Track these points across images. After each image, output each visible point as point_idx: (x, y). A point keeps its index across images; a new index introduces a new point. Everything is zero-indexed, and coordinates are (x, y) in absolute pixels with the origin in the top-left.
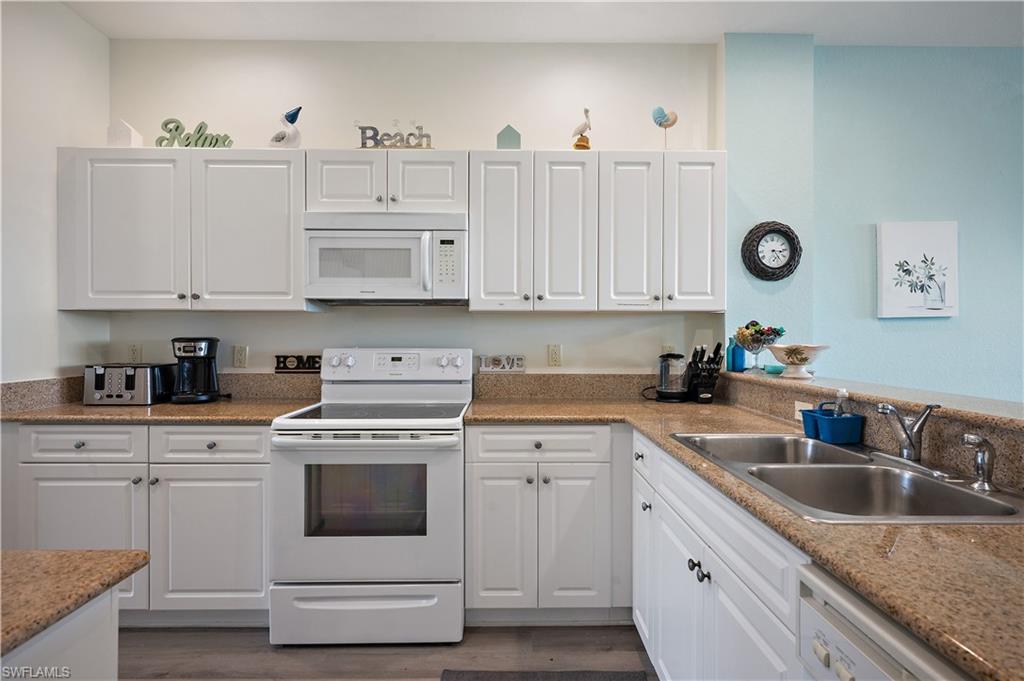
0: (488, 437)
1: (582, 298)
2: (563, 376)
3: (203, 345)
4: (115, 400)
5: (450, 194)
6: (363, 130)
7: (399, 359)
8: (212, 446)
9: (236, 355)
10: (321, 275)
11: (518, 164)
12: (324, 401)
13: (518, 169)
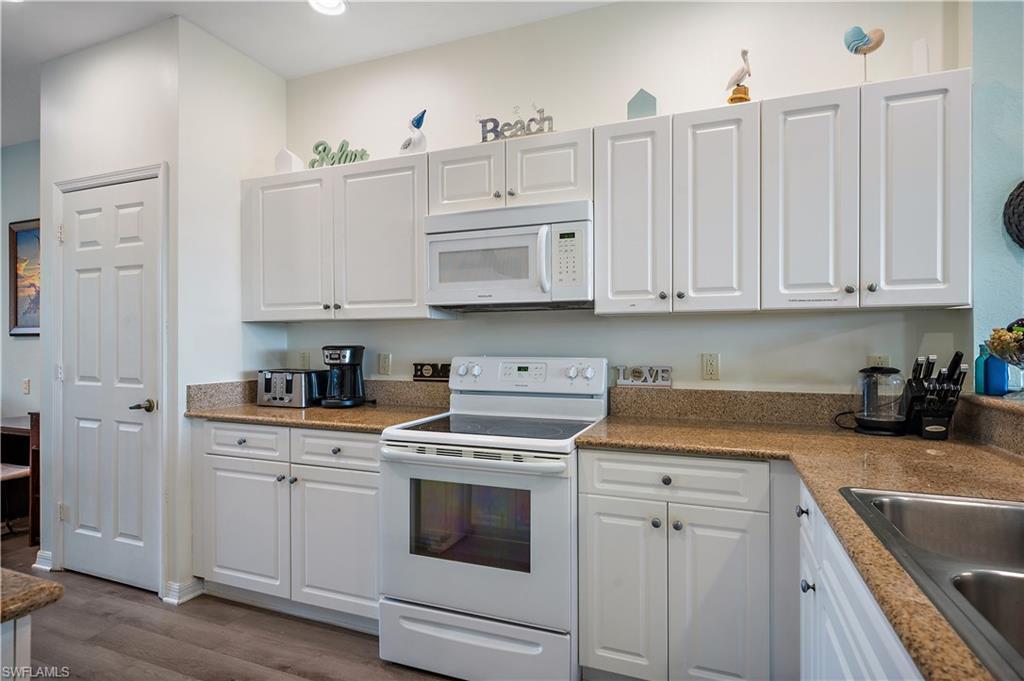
0: (605, 465)
1: (737, 294)
2: (722, 392)
3: (348, 353)
4: (277, 403)
5: (572, 180)
6: (484, 123)
7: (526, 369)
8: (337, 451)
9: (380, 362)
10: (440, 281)
11: (651, 134)
12: (452, 411)
13: (653, 140)
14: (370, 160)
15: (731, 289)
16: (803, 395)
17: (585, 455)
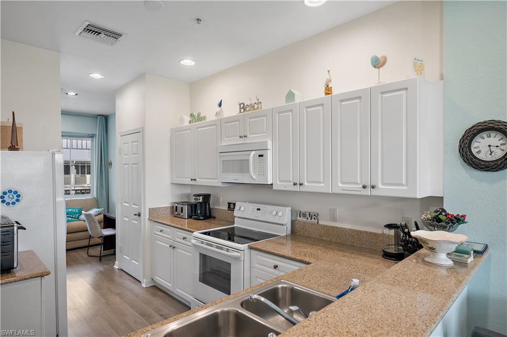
0: (258, 257)
1: (323, 185)
2: (337, 228)
3: (201, 198)
4: (179, 216)
5: (265, 131)
6: (240, 105)
7: (259, 210)
8: (184, 238)
9: (217, 201)
10: (223, 172)
11: (291, 111)
12: (235, 225)
13: (292, 113)
14: (207, 120)
15: (320, 182)
16: (371, 233)
17: (253, 252)
